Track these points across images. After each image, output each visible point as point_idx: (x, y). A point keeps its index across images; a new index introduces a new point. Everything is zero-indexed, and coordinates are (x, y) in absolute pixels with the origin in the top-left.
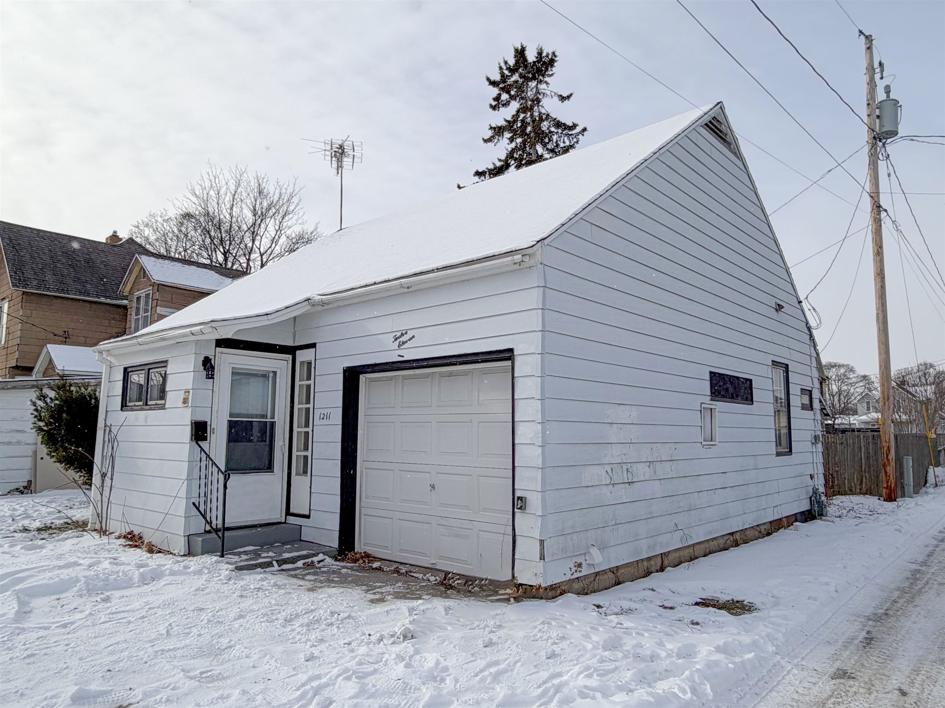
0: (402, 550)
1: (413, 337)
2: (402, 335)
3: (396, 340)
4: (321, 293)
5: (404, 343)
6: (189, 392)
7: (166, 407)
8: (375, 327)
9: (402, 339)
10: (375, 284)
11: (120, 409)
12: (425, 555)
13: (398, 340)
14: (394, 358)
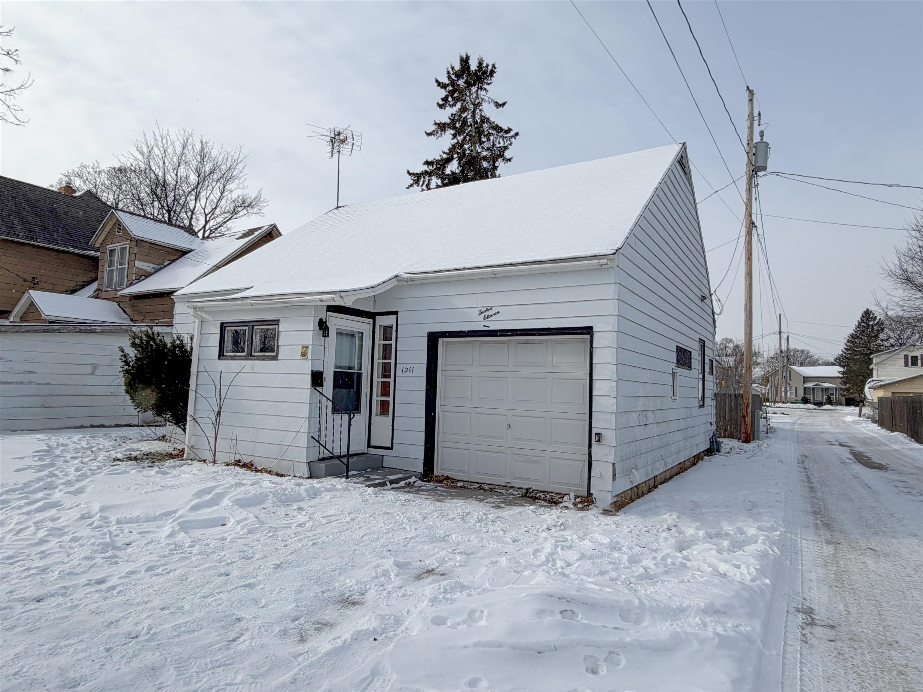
0: (479, 473)
1: (498, 312)
2: (487, 310)
3: (481, 313)
4: (408, 271)
5: (489, 317)
6: (308, 347)
7: (279, 358)
8: (459, 302)
9: (487, 313)
10: (464, 269)
11: (217, 357)
12: (500, 476)
13: (484, 314)
14: (479, 327)
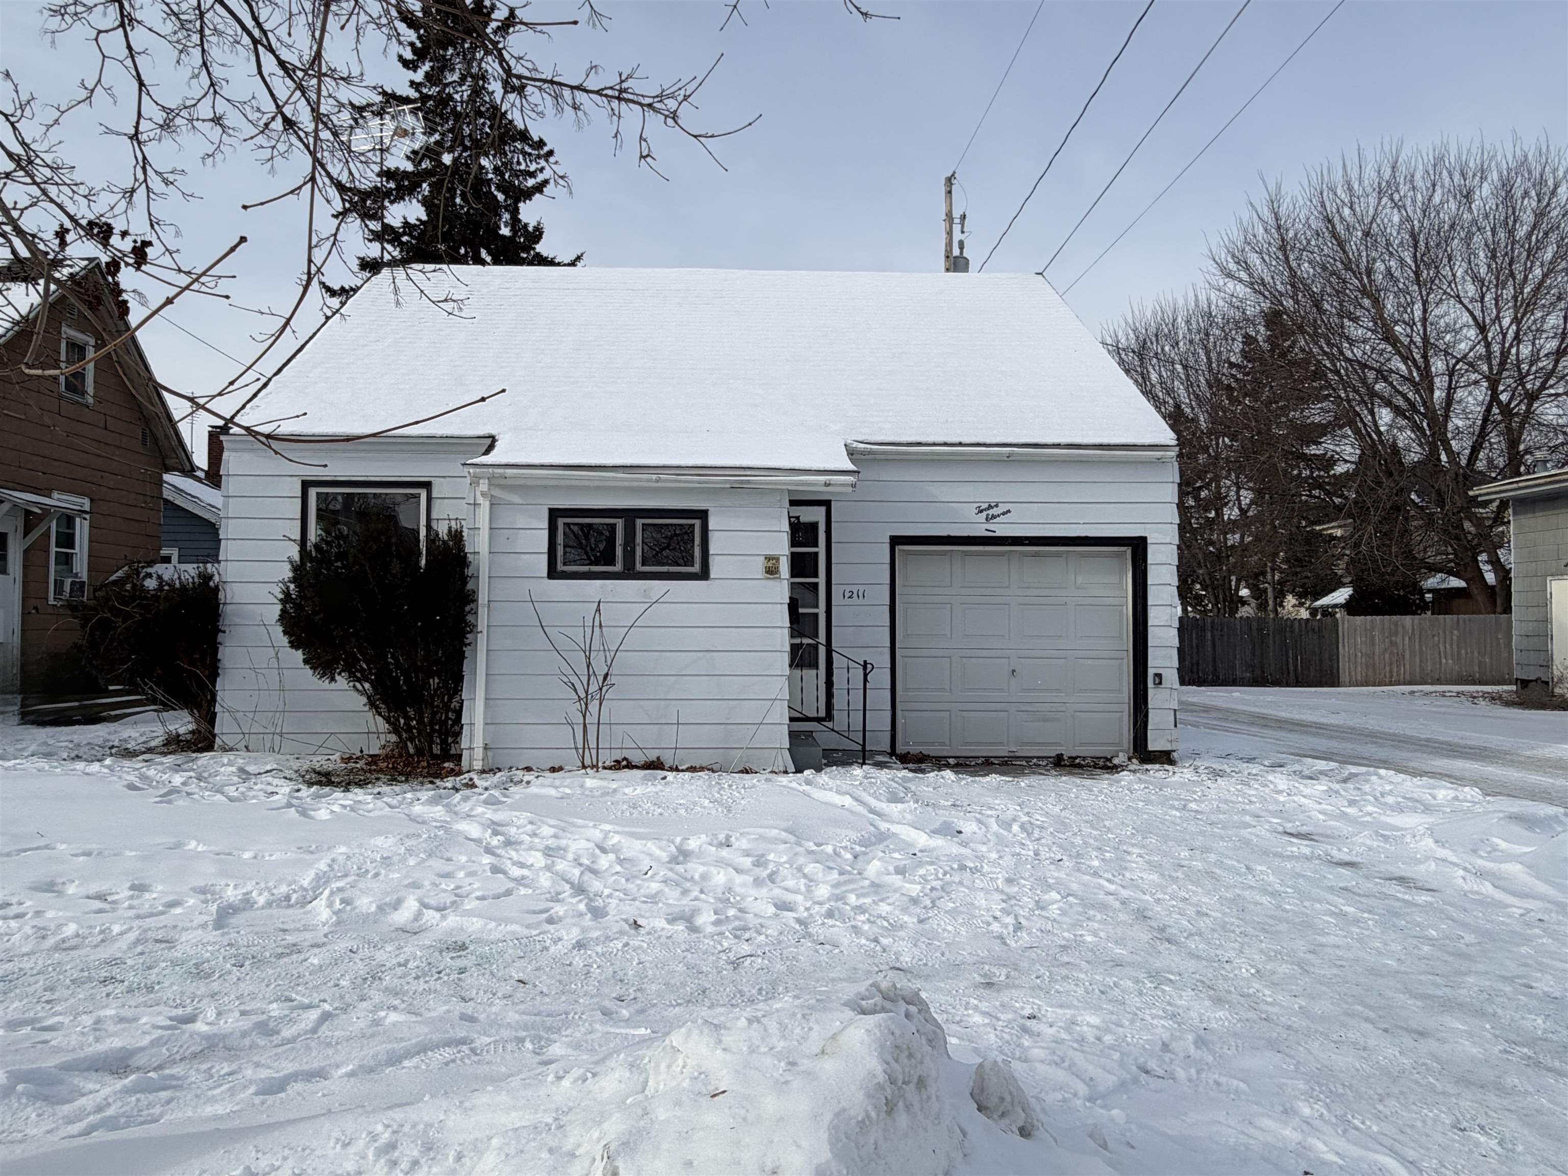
1: (1009, 511)
2: (990, 507)
3: (981, 511)
4: (860, 439)
5: (994, 517)
6: (778, 559)
7: (712, 576)
8: (944, 493)
9: (991, 512)
11: (545, 574)
12: (1001, 743)
13: (985, 513)
14: (980, 531)
